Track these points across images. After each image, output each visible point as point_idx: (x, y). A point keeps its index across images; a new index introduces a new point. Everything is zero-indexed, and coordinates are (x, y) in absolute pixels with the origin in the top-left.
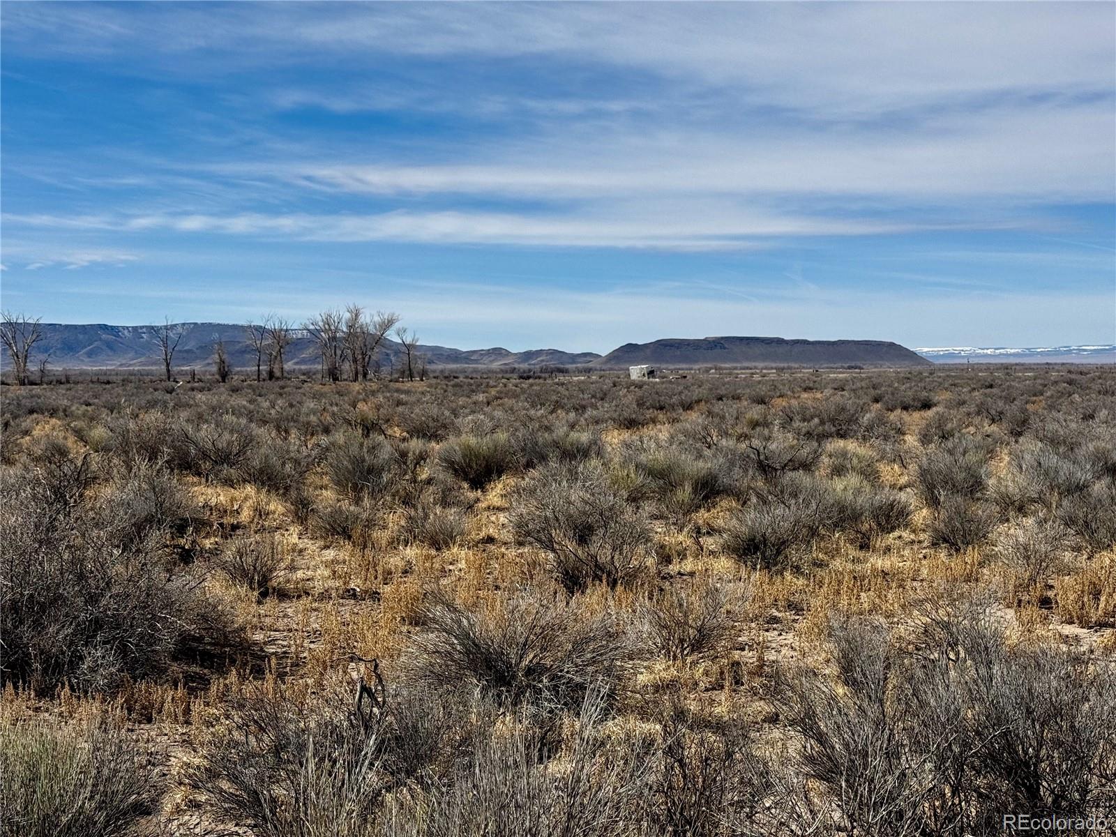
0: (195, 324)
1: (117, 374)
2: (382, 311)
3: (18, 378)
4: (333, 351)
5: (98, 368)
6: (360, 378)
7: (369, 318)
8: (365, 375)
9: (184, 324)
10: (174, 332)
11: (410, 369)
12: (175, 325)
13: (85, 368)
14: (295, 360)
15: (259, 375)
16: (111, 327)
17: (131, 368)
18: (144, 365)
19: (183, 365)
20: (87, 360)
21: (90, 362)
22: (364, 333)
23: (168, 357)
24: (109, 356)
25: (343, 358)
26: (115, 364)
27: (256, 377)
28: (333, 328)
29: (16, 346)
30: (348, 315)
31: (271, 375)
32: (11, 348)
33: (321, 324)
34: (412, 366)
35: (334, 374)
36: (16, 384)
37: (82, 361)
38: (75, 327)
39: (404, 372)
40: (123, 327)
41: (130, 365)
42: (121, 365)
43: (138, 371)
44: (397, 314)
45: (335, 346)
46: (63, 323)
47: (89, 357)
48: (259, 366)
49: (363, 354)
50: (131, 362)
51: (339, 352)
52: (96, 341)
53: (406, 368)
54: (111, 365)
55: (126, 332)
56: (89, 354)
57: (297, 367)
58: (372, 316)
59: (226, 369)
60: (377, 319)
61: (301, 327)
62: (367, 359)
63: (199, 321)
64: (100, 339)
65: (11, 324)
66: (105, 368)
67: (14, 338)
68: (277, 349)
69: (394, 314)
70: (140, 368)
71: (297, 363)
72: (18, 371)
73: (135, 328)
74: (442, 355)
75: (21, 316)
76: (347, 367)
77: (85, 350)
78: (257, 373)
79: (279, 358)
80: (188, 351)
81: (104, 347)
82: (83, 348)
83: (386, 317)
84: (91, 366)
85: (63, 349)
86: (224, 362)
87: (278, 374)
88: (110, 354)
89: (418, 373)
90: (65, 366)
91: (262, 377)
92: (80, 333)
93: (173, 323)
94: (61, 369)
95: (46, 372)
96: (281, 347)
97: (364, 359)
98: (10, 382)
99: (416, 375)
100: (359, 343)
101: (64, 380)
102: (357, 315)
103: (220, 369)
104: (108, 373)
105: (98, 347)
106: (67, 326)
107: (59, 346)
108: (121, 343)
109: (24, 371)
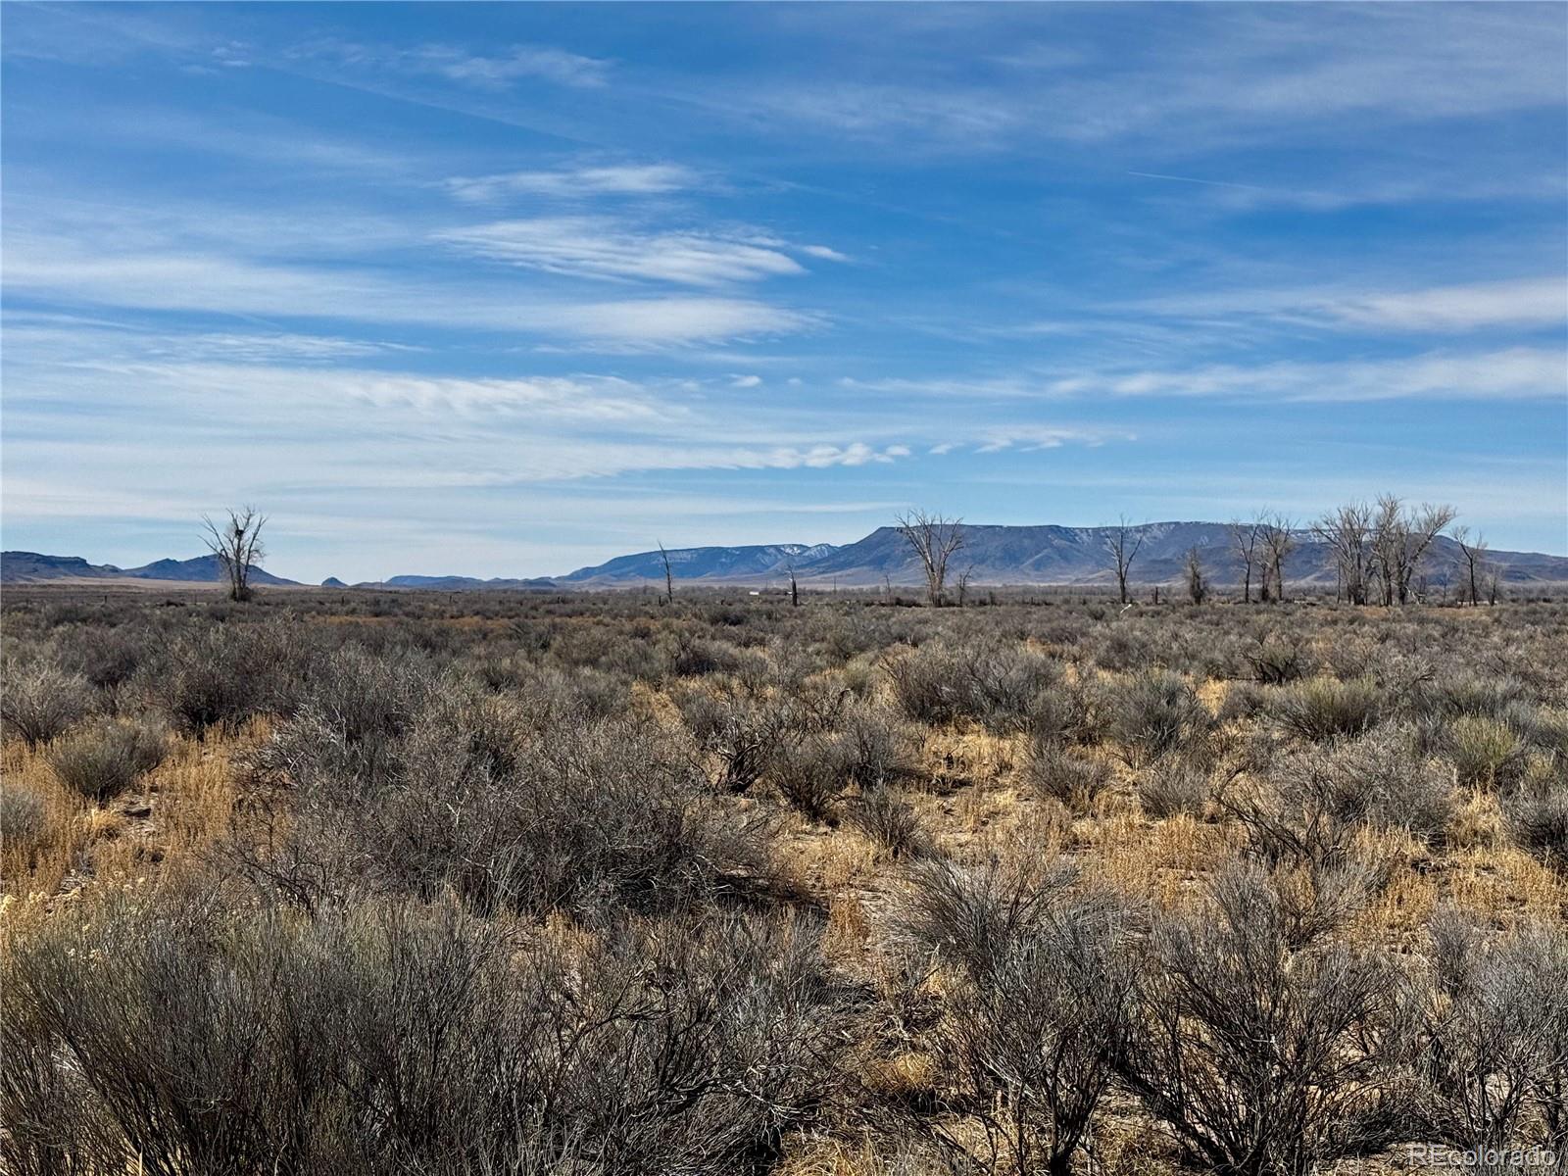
0: (1177, 523)
1: (1071, 593)
2: (1430, 503)
3: (932, 597)
4: (1356, 562)
5: (1046, 585)
6: (1395, 600)
7: (1412, 514)
8: (1402, 597)
9: (1161, 525)
10: (1148, 534)
11: (1474, 589)
12: (1150, 526)
13: (1030, 584)
14: (1318, 574)
15: (1247, 595)
16: (1066, 528)
17: (1090, 585)
18: (1106, 580)
19: (1158, 581)
20: (1033, 573)
21: (1036, 576)
22: (1401, 535)
23: (1124, 569)
24: (1061, 568)
25: (1371, 571)
26: (1069, 579)
27: (1242, 598)
28: (1356, 527)
29: (931, 555)
30: (1379, 510)
31: (1264, 594)
32: (925, 558)
33: (1339, 522)
34: (1477, 583)
35: (1357, 595)
36: (930, 605)
37: (1028, 575)
38: (1019, 529)
39: (1464, 592)
40: (1081, 530)
41: (1089, 581)
42: (1077, 580)
43: (1098, 588)
44: (1453, 508)
45: (1359, 555)
46: (1006, 524)
47: (1037, 570)
48: (1247, 583)
49: (1400, 565)
50: (1091, 577)
51: (1364, 563)
52: (1046, 548)
53: (1467, 586)
54: (1065, 580)
55: (1084, 536)
56: (1038, 566)
57: (1319, 584)
58: (1415, 510)
59: (1202, 587)
60: (1422, 515)
61: (1309, 527)
62: (1405, 575)
63: (1183, 520)
64: (1052, 546)
65: (925, 527)
66: (1055, 584)
67: (928, 545)
68: (1273, 560)
69: (1448, 507)
70: (1102, 584)
71: (1318, 579)
72: (932, 589)
73: (1096, 531)
74: (1544, 567)
75: (938, 517)
76: (1376, 585)
77: (1031, 561)
78: (1244, 592)
79: (1275, 570)
80: (1166, 562)
81: (1057, 557)
82: (1027, 559)
83: (1436, 511)
84: (1038, 581)
85: (1002, 559)
86: (1198, 577)
87: (1273, 593)
88: (1063, 565)
89: (1487, 594)
90: (1005, 581)
91: (1252, 597)
92: (1025, 537)
93: (1149, 523)
94: (1000, 585)
95: (968, 590)
96: (1279, 556)
97: (1401, 573)
98: (922, 603)
99: (1481, 594)
100: (1394, 549)
101: (988, 600)
102: (1392, 509)
103: (1193, 587)
104: (1059, 590)
105: (1048, 557)
106: (1009, 529)
107: (998, 555)
108: (1079, 551)
109: (940, 588)
